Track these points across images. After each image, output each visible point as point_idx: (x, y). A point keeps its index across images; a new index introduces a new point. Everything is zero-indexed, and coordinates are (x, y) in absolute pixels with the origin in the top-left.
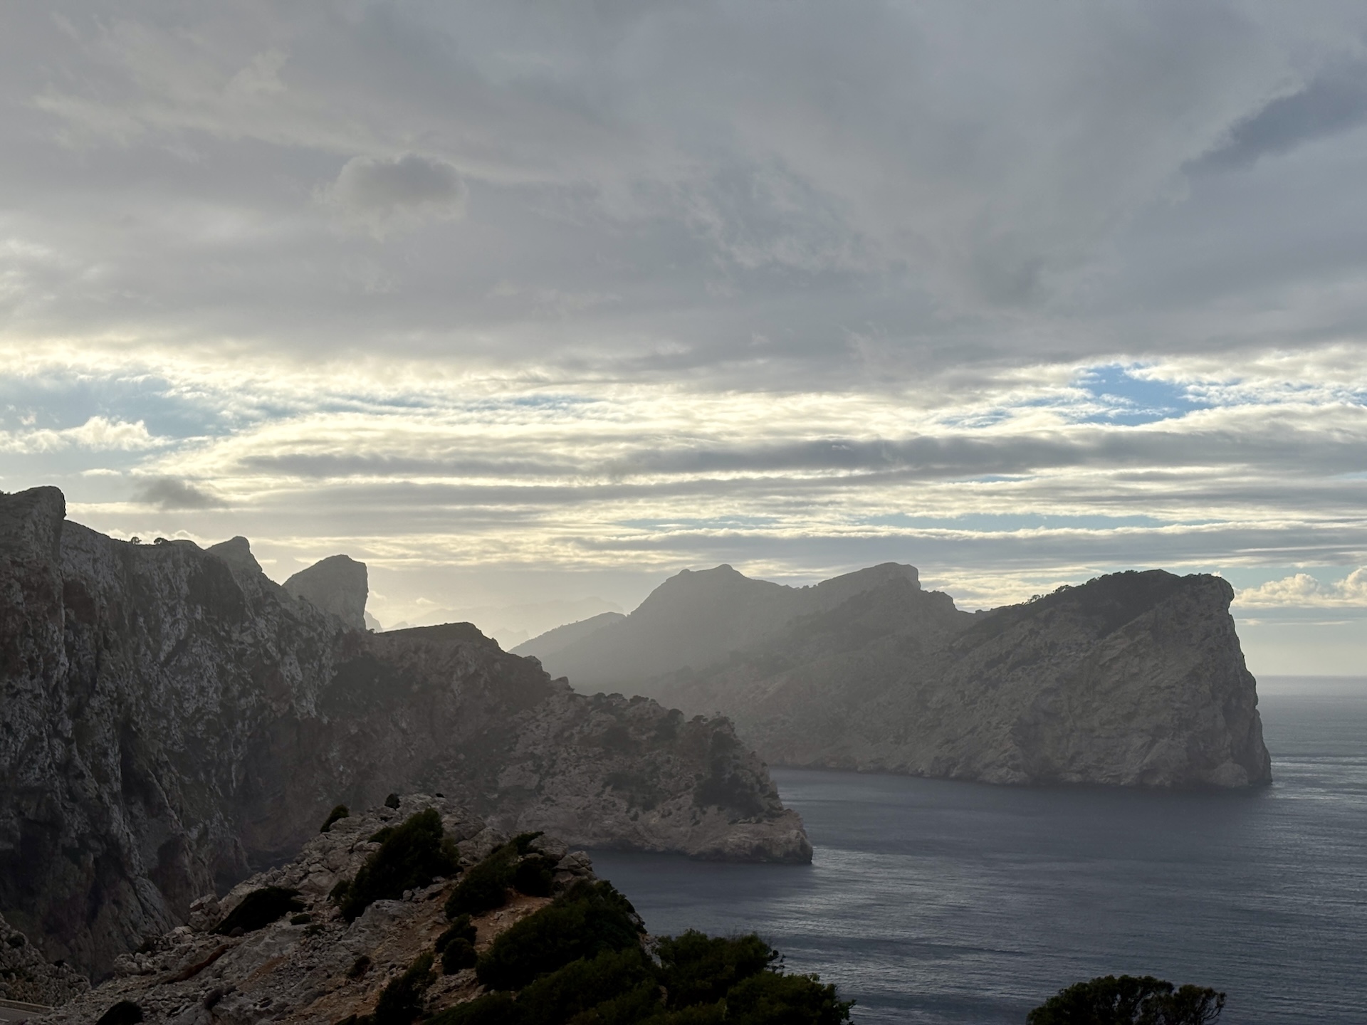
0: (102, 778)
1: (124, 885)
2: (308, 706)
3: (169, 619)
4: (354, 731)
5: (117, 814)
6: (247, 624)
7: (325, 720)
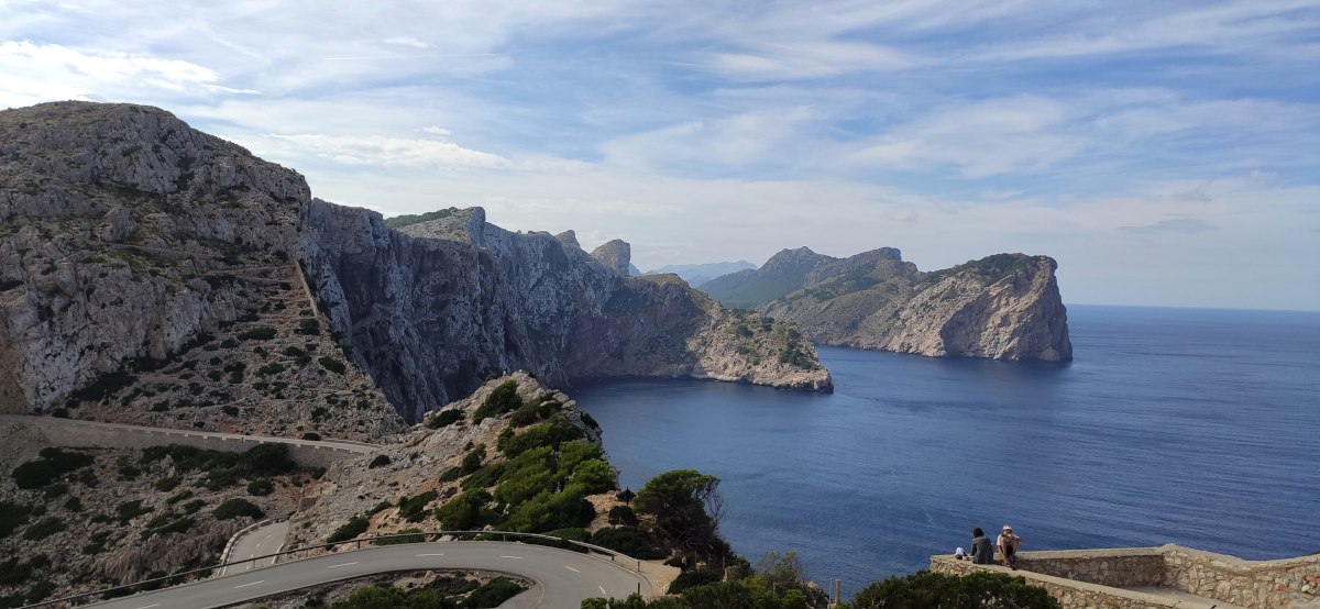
0: (495, 342)
2: (598, 311)
3: (534, 269)
4: (619, 322)
5: (502, 358)
6: (570, 272)
7: (606, 318)
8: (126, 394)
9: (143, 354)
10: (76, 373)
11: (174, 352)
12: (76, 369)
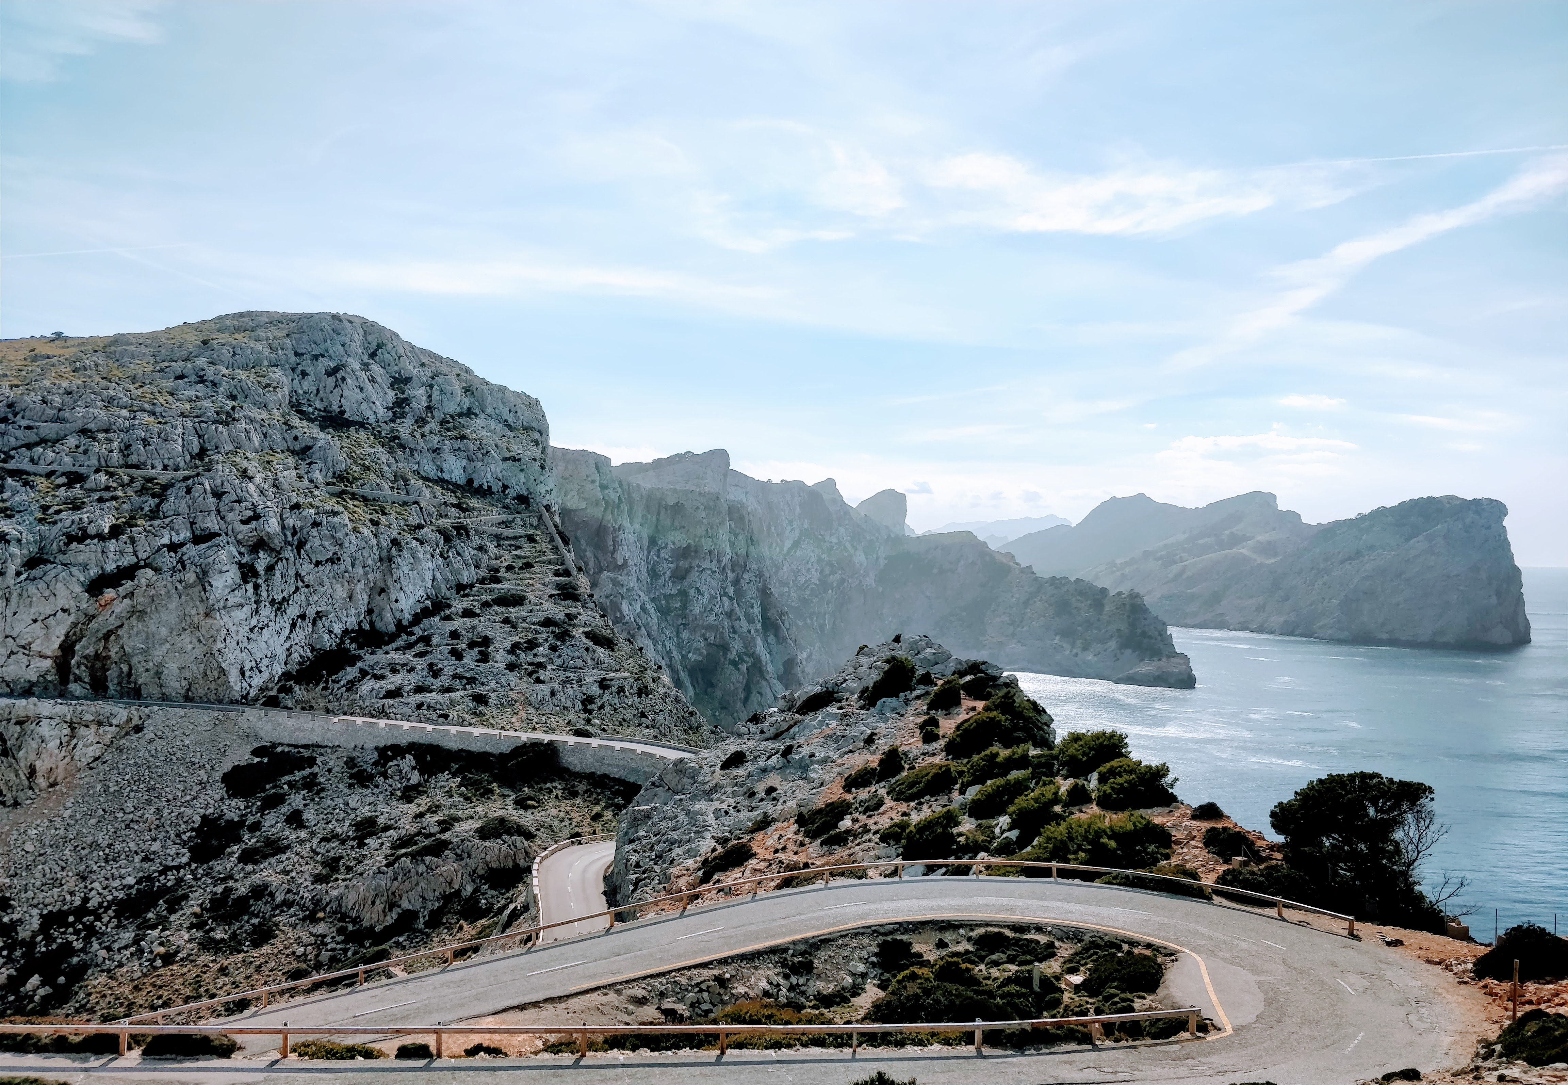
1: (764, 683)
2: (870, 581)
3: (789, 527)
4: (897, 596)
6: (833, 531)
7: (881, 590)
8: (350, 677)
9: (366, 627)
10: (288, 650)
11: (405, 623)
12: (287, 645)
